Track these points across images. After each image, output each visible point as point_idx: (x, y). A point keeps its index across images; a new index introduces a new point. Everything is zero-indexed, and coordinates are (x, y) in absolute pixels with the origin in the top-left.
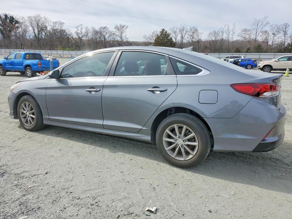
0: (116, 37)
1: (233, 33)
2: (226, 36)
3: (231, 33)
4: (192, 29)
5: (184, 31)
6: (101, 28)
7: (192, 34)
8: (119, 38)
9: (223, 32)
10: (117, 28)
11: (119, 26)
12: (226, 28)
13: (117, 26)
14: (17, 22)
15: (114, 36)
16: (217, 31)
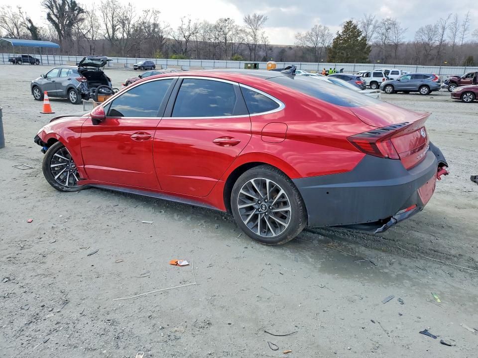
0: (247, 35)
1: (465, 30)
2: (451, 35)
3: (461, 29)
4: (387, 23)
5: (371, 27)
6: (221, 20)
7: (385, 31)
8: (251, 38)
9: (444, 28)
10: (248, 21)
11: (251, 17)
12: (452, 20)
13: (249, 17)
14: (81, 11)
15: (242, 35)
16: (433, 25)
